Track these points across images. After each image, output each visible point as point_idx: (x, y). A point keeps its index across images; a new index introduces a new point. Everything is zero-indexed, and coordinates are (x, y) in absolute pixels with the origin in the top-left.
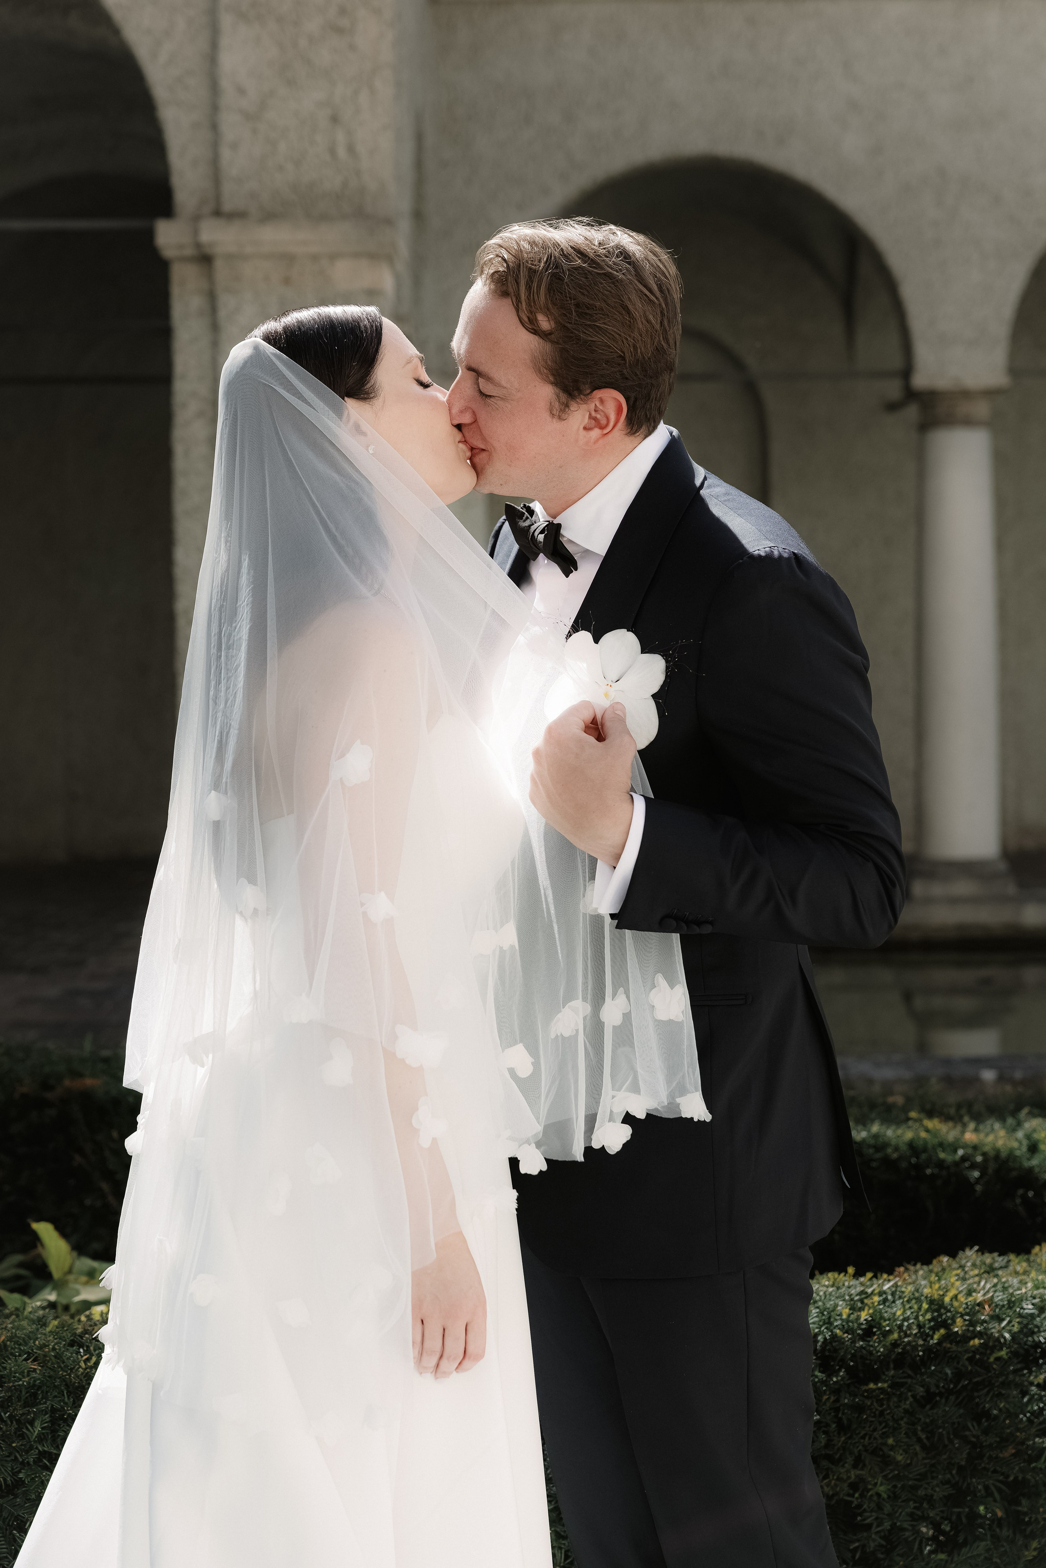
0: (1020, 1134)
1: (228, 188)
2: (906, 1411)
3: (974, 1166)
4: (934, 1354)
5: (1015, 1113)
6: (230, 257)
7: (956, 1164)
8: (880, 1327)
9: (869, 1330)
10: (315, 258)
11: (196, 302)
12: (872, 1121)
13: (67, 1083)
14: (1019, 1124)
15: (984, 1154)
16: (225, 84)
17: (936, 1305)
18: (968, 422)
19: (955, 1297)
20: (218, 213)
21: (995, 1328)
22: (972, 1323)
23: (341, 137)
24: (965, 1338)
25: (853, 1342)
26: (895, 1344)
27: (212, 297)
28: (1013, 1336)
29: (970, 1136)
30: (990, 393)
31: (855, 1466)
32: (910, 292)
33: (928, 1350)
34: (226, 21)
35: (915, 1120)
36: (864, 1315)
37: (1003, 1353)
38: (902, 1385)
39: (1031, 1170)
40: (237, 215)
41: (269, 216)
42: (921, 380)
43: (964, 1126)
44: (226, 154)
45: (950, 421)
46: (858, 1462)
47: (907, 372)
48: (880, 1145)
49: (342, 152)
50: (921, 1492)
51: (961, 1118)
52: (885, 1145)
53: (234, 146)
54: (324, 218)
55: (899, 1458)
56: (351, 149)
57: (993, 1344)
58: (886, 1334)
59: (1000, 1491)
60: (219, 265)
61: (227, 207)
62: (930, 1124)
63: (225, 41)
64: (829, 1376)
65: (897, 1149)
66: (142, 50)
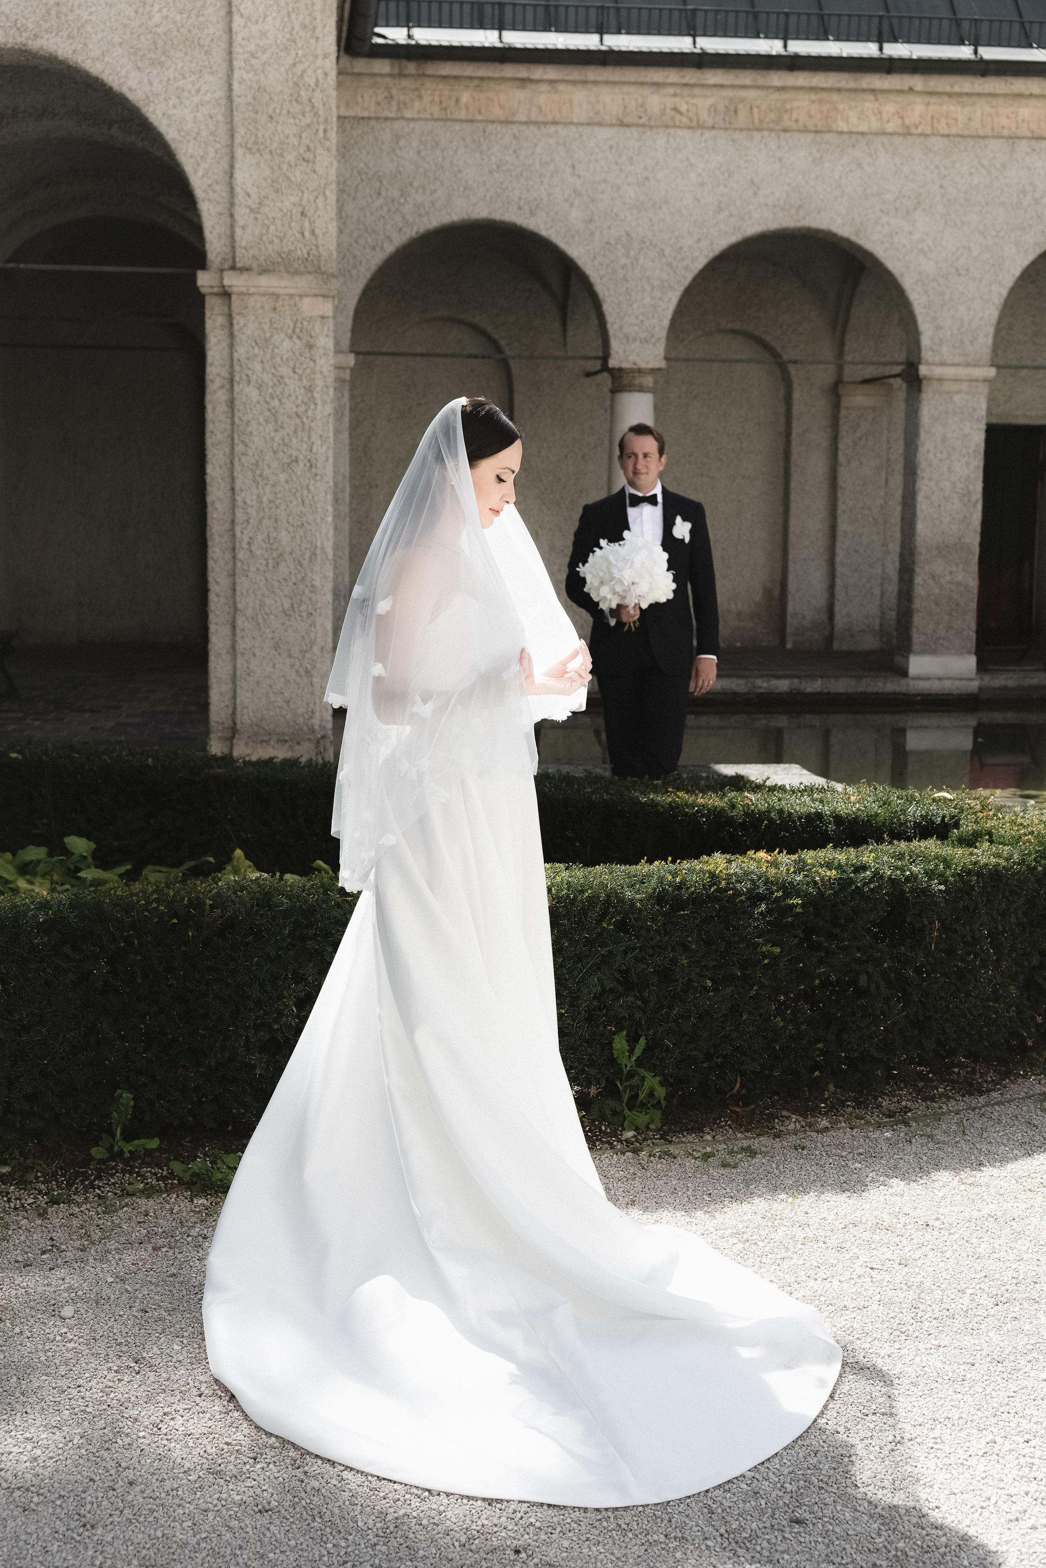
0: (726, 800)
1: (239, 253)
2: (697, 925)
3: (703, 816)
4: (711, 898)
5: (722, 788)
6: (241, 294)
7: (694, 814)
8: (685, 884)
9: (679, 887)
10: (291, 296)
11: (220, 320)
12: (649, 793)
13: (206, 770)
14: (724, 795)
15: (708, 810)
16: (238, 190)
17: (712, 875)
18: (641, 389)
19: (721, 871)
20: (233, 268)
21: (738, 886)
22: (728, 884)
23: (307, 224)
24: (726, 889)
25: (673, 891)
26: (693, 893)
27: (230, 317)
28: (747, 889)
29: (700, 801)
30: (653, 371)
31: (672, 951)
32: (608, 308)
33: (708, 896)
34: (239, 152)
35: (671, 792)
36: (678, 880)
37: (743, 898)
38: (696, 912)
39: (732, 817)
40: (242, 270)
41: (264, 271)
42: (613, 363)
43: (696, 795)
44: (238, 232)
45: (630, 388)
46: (673, 950)
47: (606, 357)
48: (654, 804)
49: (307, 234)
50: (703, 964)
51: (694, 791)
52: (657, 804)
53: (243, 228)
54: (297, 273)
55: (693, 947)
56: (313, 232)
57: (737, 893)
58: (688, 888)
59: (739, 962)
60: (234, 297)
61: (239, 265)
62: (680, 794)
63: (237, 165)
64: (662, 908)
65: (663, 807)
66: (188, 167)
